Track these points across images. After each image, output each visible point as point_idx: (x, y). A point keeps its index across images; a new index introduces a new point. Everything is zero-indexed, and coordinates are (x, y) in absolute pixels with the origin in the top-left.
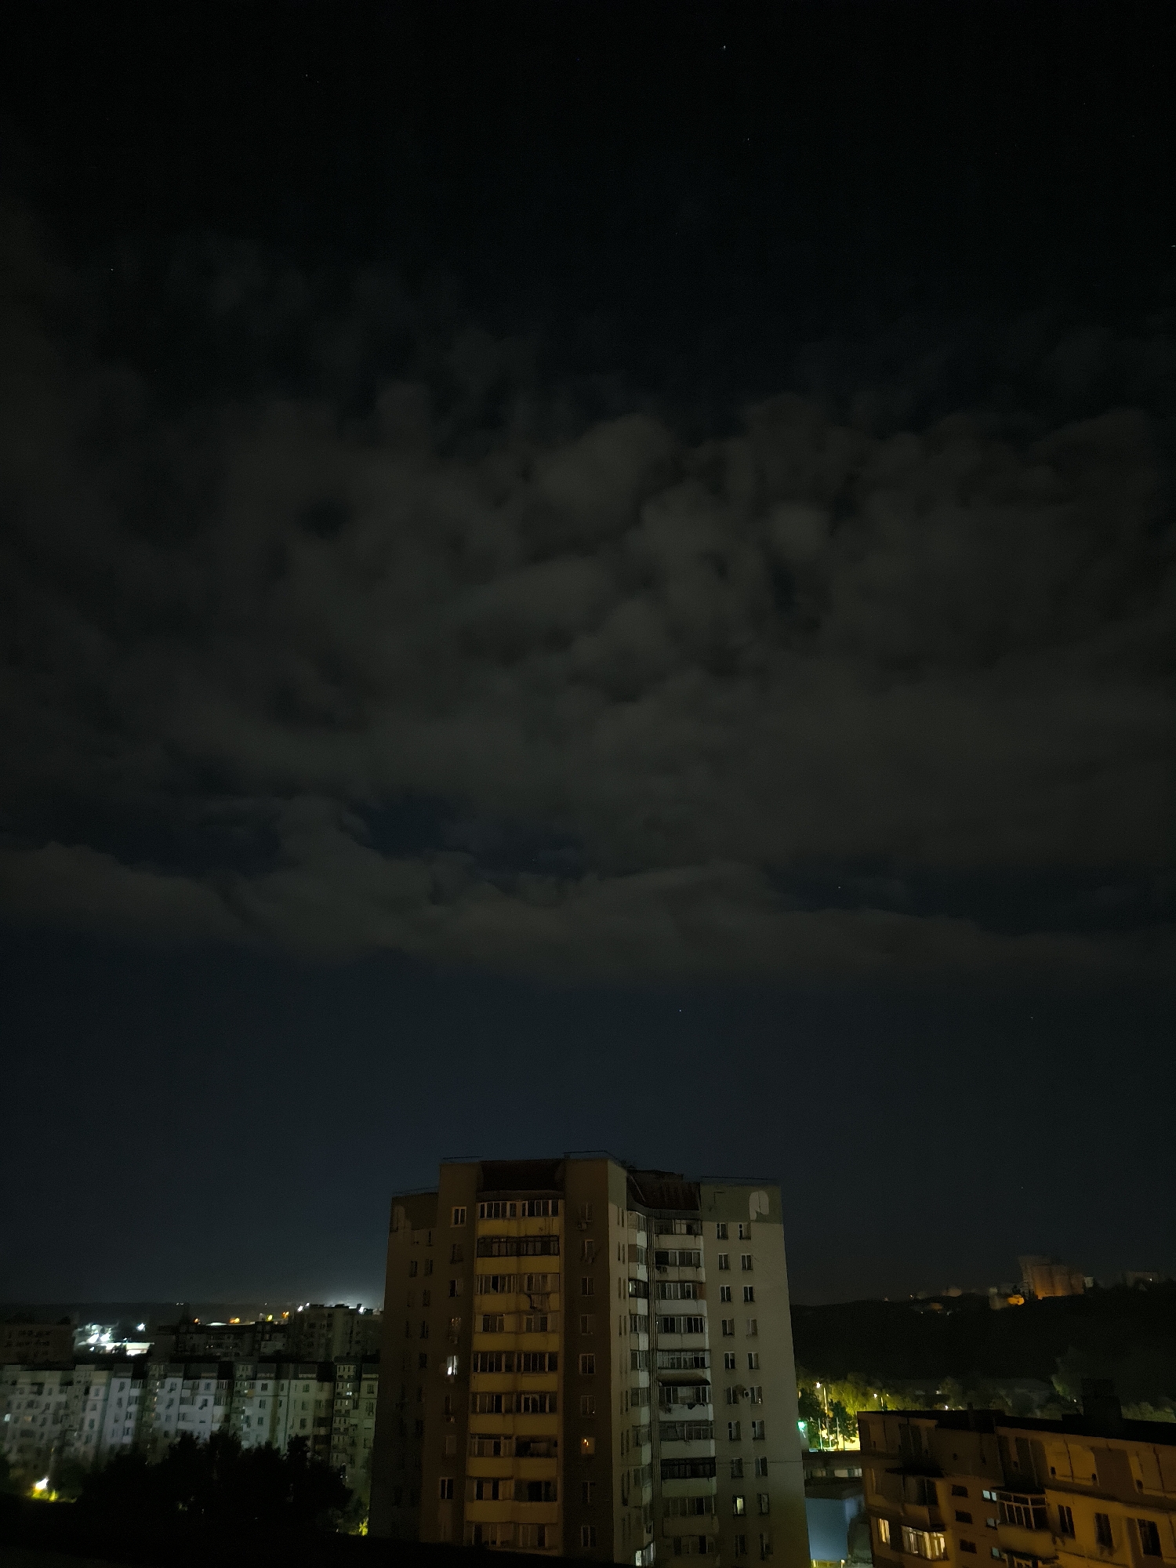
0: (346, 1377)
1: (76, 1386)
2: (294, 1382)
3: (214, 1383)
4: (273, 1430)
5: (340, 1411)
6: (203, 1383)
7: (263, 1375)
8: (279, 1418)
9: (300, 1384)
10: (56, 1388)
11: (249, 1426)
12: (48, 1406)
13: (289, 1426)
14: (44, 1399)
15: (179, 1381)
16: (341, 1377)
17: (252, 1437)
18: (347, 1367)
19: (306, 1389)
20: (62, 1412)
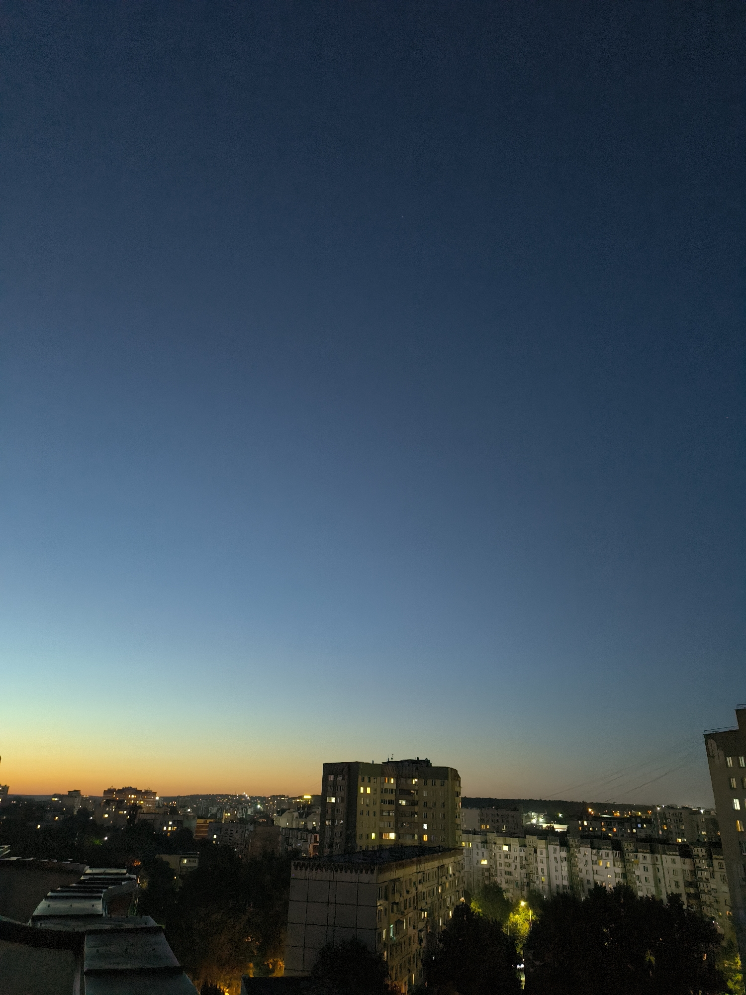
0: (701, 856)
1: (529, 848)
2: (663, 856)
3: (610, 852)
4: (657, 886)
5: (701, 878)
6: (604, 852)
7: (642, 850)
8: (660, 881)
9: (669, 858)
10: (518, 848)
11: (640, 882)
12: (516, 858)
13: (667, 886)
14: (513, 853)
15: (588, 850)
16: (698, 856)
17: (644, 889)
18: (700, 849)
19: (674, 862)
20: (524, 862)
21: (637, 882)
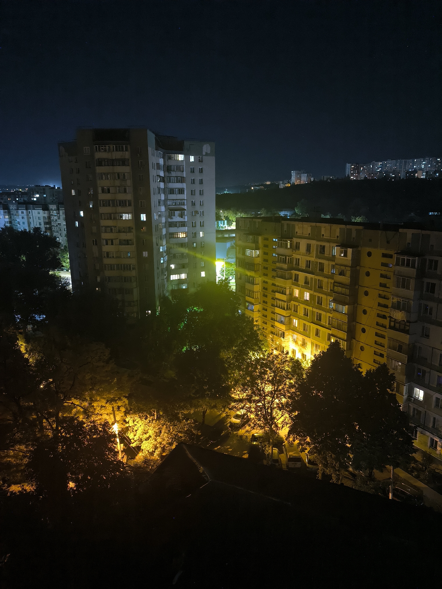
0: (53, 209)
2: (33, 211)
5: (53, 220)
7: (21, 209)
8: (31, 222)
9: (36, 211)
13: (35, 225)
17: (22, 228)
18: (53, 206)
19: (39, 213)
21: (18, 225)
